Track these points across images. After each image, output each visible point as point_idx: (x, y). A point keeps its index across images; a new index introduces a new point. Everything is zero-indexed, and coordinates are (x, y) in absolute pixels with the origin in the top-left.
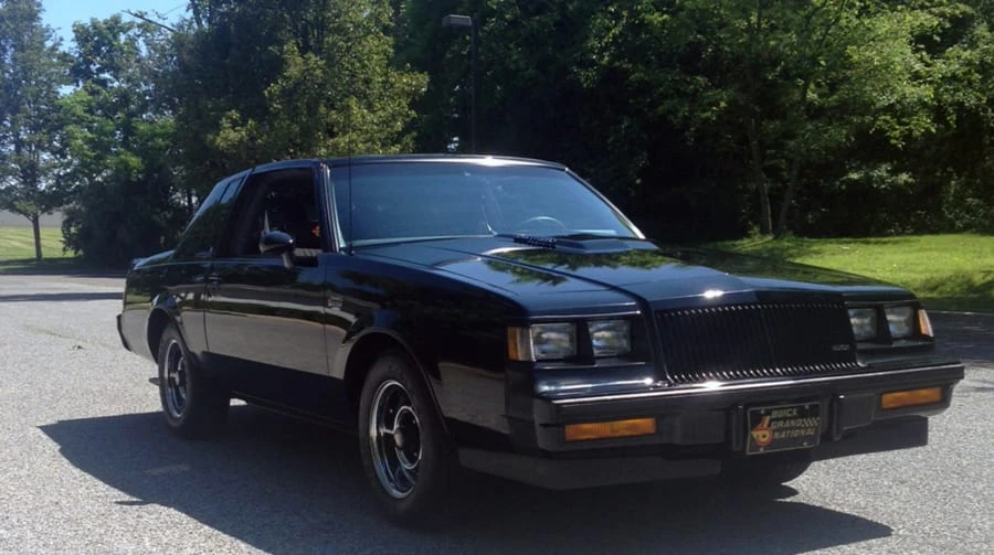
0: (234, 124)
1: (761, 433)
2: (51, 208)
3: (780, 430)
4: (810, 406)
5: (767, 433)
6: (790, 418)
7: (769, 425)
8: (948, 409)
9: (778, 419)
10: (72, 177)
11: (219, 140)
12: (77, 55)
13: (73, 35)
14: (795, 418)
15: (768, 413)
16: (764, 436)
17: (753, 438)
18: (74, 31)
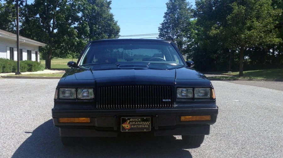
0: (216, 28)
1: (126, 125)
2: (185, 54)
3: (134, 125)
4: (146, 118)
5: (128, 125)
6: (138, 122)
7: (129, 123)
8: (215, 123)
9: (132, 121)
10: (191, 45)
11: (210, 33)
12: (196, 9)
13: (195, 4)
14: (140, 122)
15: (129, 119)
16: (127, 126)
17: (122, 126)
18: (196, 2)
